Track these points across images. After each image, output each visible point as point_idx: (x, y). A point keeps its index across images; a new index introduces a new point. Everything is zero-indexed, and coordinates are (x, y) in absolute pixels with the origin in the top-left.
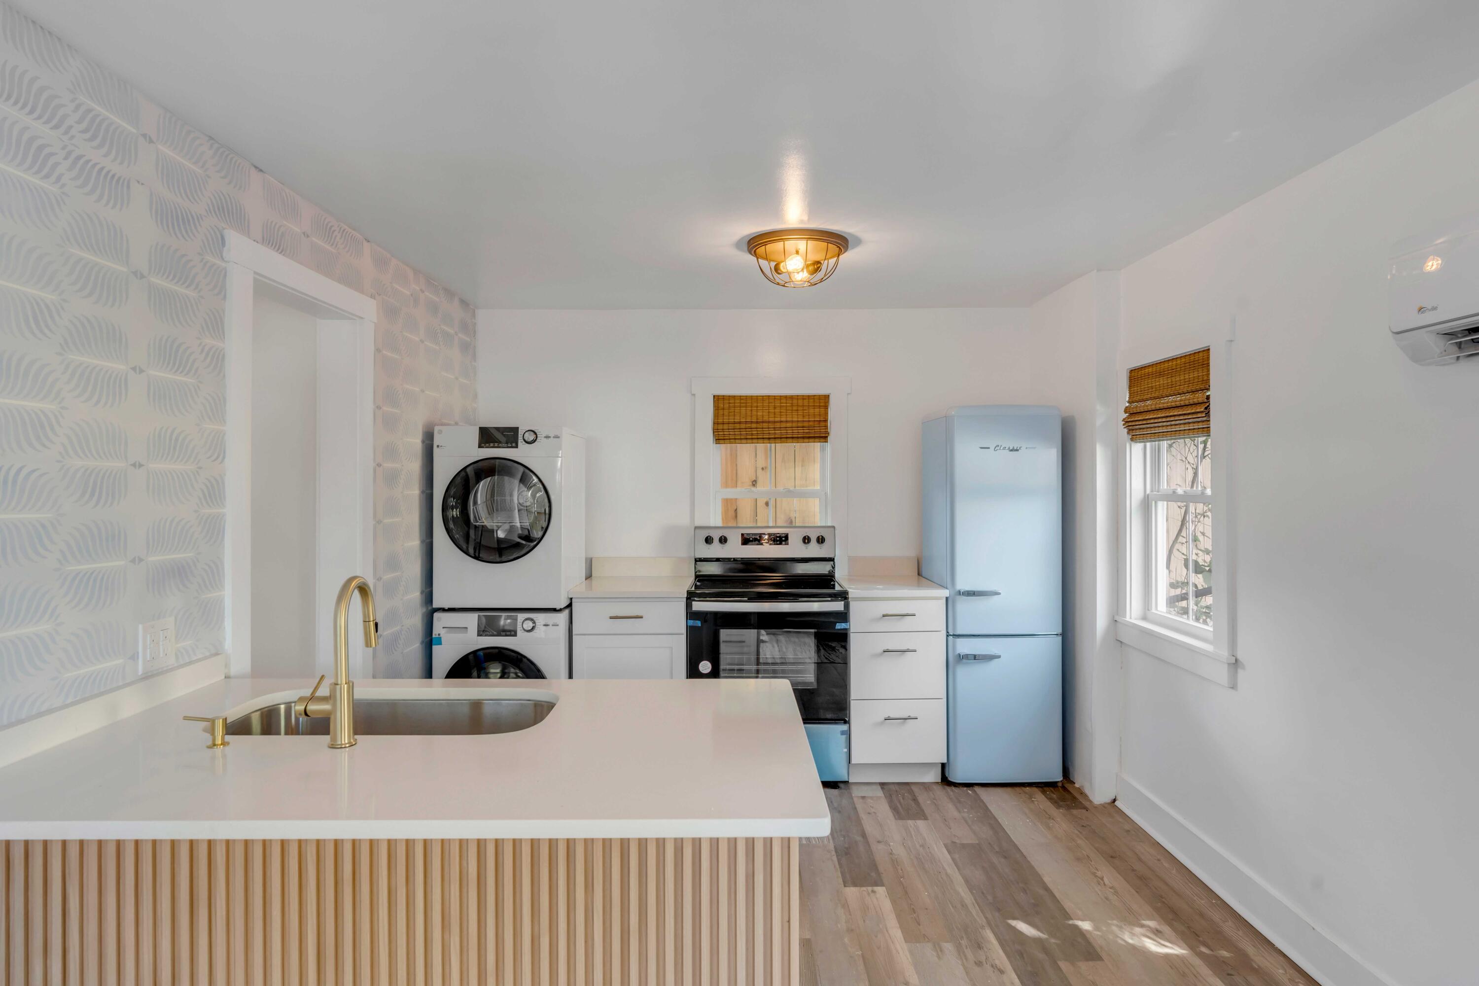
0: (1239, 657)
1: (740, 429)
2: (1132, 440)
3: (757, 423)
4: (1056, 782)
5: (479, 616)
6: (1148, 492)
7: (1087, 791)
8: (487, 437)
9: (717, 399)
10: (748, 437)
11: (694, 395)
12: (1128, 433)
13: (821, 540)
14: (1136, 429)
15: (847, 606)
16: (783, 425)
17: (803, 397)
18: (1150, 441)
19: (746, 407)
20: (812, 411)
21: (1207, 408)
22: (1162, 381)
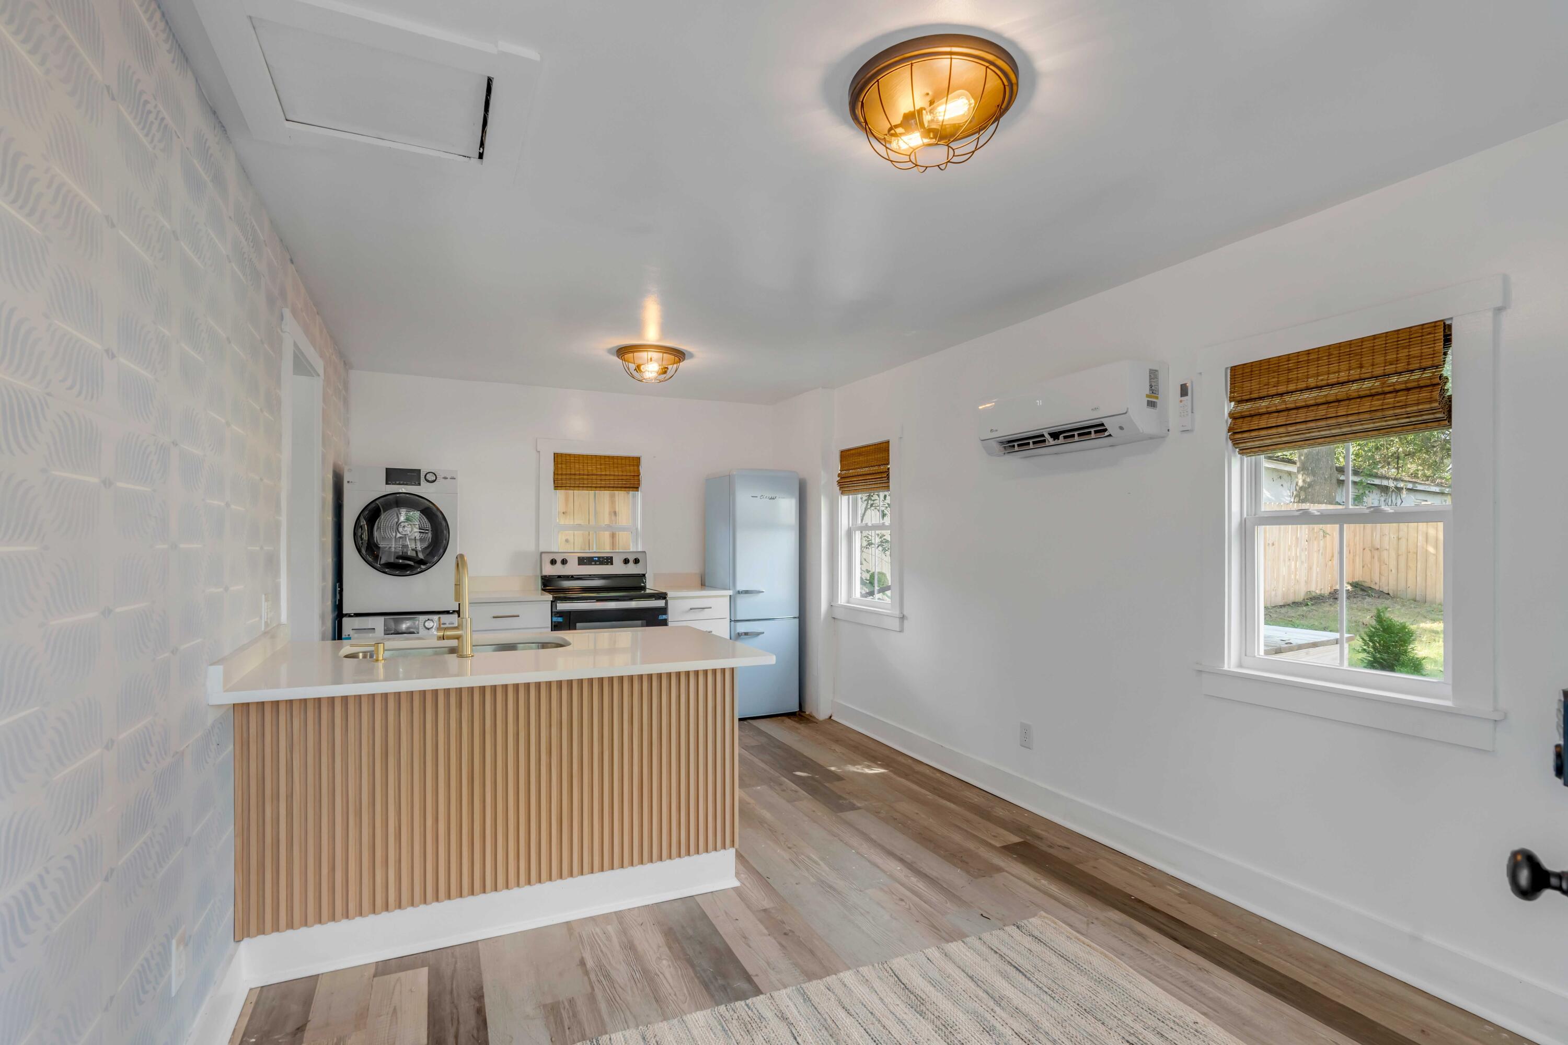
0: (905, 613)
1: (575, 479)
2: (842, 493)
3: (588, 475)
4: (796, 712)
5: (385, 620)
6: (850, 525)
7: (815, 714)
8: (392, 475)
9: (557, 456)
10: (580, 485)
11: (539, 452)
12: (840, 489)
13: (636, 561)
14: (845, 487)
15: (666, 603)
16: (608, 478)
17: (622, 458)
18: (852, 495)
19: (579, 463)
20: (628, 468)
21: (888, 475)
22: (861, 458)
